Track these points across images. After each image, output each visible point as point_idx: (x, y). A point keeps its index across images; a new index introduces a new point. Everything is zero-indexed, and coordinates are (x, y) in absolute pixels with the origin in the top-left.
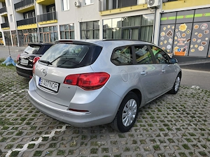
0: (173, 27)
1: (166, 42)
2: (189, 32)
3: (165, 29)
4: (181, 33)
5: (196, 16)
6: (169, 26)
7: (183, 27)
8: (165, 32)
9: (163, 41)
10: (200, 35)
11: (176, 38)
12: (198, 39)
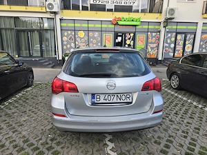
0: (73, 33)
1: (68, 46)
2: (86, 38)
3: (66, 34)
4: (81, 38)
5: (89, 25)
6: (69, 32)
7: (81, 34)
8: (67, 36)
9: (66, 45)
10: (95, 41)
11: (77, 43)
12: (93, 44)
